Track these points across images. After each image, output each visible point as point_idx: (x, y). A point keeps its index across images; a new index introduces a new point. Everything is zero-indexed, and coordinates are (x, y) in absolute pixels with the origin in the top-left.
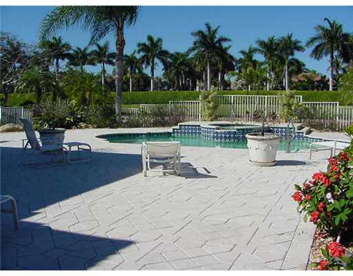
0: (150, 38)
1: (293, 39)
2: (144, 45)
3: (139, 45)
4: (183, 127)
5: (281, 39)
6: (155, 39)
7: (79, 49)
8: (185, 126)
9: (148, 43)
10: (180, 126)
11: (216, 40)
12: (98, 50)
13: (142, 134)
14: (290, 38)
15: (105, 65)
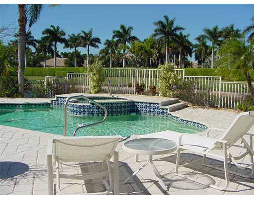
0: (122, 27)
1: (235, 29)
2: (118, 32)
3: (114, 32)
4: (59, 99)
5: (225, 28)
6: (127, 28)
7: (74, 35)
8: (61, 97)
9: (121, 31)
10: (57, 97)
11: (173, 28)
12: (84, 36)
13: (19, 105)
14: (232, 27)
15: (89, 47)
